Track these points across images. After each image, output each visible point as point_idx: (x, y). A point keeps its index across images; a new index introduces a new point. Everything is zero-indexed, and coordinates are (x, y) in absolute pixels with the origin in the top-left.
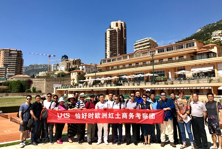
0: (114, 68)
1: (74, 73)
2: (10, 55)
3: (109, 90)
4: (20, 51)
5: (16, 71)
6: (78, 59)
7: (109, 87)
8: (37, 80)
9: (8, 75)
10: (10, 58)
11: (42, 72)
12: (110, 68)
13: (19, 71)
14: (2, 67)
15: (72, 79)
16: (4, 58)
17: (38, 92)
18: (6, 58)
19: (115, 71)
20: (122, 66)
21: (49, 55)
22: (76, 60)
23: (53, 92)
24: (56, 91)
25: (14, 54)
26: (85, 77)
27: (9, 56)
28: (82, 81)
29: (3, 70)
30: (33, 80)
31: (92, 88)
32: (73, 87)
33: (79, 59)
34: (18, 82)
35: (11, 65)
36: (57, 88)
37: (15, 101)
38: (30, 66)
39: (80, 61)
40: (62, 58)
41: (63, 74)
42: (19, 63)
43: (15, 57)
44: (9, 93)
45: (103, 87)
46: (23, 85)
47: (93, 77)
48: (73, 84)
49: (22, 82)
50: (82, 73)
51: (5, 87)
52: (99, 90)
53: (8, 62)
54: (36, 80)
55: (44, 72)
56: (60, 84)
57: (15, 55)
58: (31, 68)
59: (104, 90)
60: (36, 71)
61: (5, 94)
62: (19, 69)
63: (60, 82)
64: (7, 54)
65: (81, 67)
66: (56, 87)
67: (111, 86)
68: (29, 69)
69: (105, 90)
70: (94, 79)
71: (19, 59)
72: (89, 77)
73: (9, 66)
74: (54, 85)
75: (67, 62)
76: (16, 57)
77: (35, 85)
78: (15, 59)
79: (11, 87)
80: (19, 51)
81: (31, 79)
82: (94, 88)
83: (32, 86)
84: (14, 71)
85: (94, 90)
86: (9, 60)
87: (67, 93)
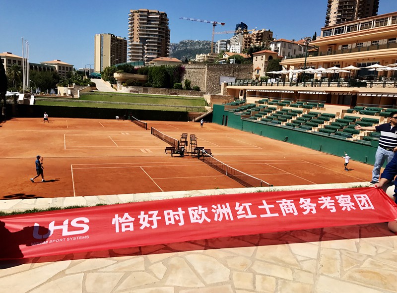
0: (349, 46)
1: (259, 57)
2: (149, 20)
3: (332, 94)
4: (165, 13)
5: (158, 51)
6: (267, 30)
7: (334, 88)
8: (193, 67)
9: (146, 58)
10: (149, 27)
11: (202, 54)
12: (340, 47)
13: (163, 51)
14: (138, 43)
15: (255, 69)
16: (140, 27)
17: (193, 89)
18: (143, 27)
19: (351, 54)
20: (370, 42)
21: (213, 22)
22: (262, 32)
23: (220, 92)
24: (224, 90)
25: (154, 19)
26: (282, 66)
27: (147, 24)
28: (274, 72)
29: (139, 49)
30: (186, 66)
31: (294, 88)
32: (257, 83)
33: (269, 30)
34: (162, 70)
35: (150, 40)
36: (227, 84)
37: (157, 101)
38: (181, 42)
39: (270, 33)
40: (236, 29)
41: (239, 59)
42: (163, 37)
43: (156, 24)
44: (147, 88)
45: (319, 87)
46: (169, 75)
47: (297, 66)
48: (257, 78)
49: (169, 69)
50: (275, 58)
51: (142, 77)
52: (311, 93)
53: (147, 35)
54: (190, 67)
55: (204, 55)
56: (233, 76)
57: (155, 21)
58: (182, 46)
59: (321, 93)
60: (190, 52)
61: (142, 88)
62: (163, 48)
63: (233, 73)
64: (143, 20)
65: (272, 47)
66: (225, 82)
67: (339, 86)
68: (179, 49)
69: (324, 93)
70: (301, 71)
71: (163, 29)
72: (289, 66)
73: (148, 42)
74: (222, 78)
75: (245, 35)
76: (158, 24)
77: (189, 77)
78: (156, 28)
79: (151, 76)
80: (162, 14)
81: (183, 65)
82: (300, 88)
83: (185, 78)
84: (155, 50)
85: (299, 92)
86: (147, 31)
87: (245, 94)
